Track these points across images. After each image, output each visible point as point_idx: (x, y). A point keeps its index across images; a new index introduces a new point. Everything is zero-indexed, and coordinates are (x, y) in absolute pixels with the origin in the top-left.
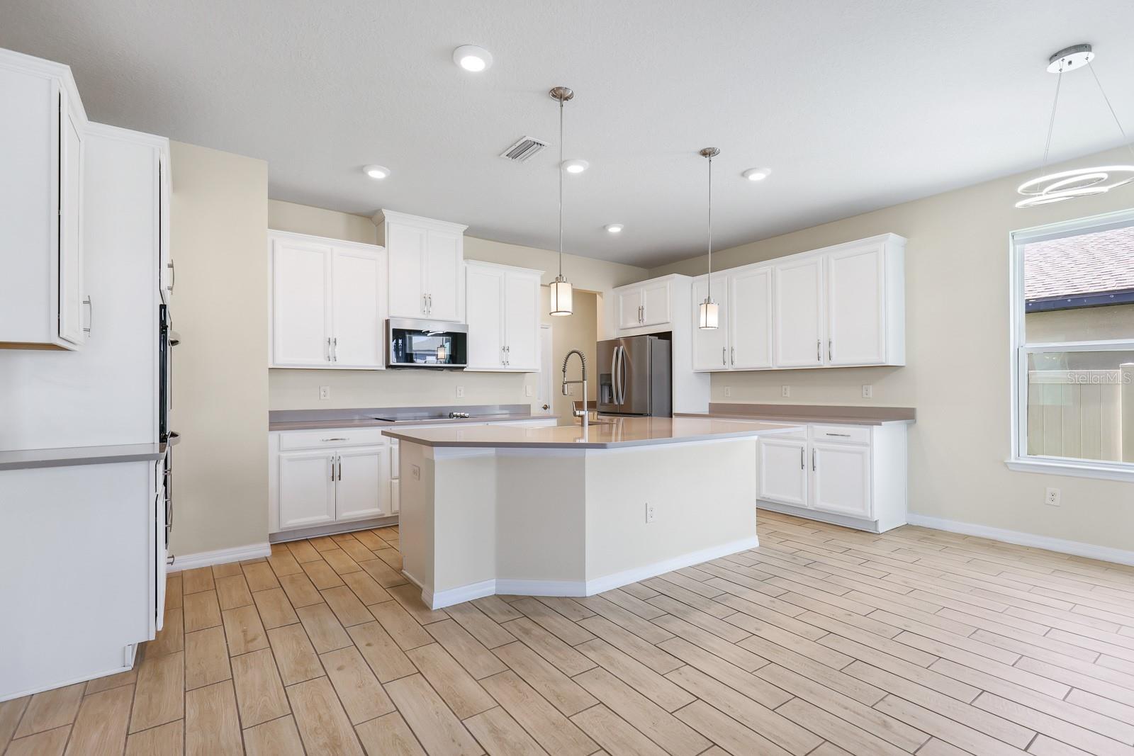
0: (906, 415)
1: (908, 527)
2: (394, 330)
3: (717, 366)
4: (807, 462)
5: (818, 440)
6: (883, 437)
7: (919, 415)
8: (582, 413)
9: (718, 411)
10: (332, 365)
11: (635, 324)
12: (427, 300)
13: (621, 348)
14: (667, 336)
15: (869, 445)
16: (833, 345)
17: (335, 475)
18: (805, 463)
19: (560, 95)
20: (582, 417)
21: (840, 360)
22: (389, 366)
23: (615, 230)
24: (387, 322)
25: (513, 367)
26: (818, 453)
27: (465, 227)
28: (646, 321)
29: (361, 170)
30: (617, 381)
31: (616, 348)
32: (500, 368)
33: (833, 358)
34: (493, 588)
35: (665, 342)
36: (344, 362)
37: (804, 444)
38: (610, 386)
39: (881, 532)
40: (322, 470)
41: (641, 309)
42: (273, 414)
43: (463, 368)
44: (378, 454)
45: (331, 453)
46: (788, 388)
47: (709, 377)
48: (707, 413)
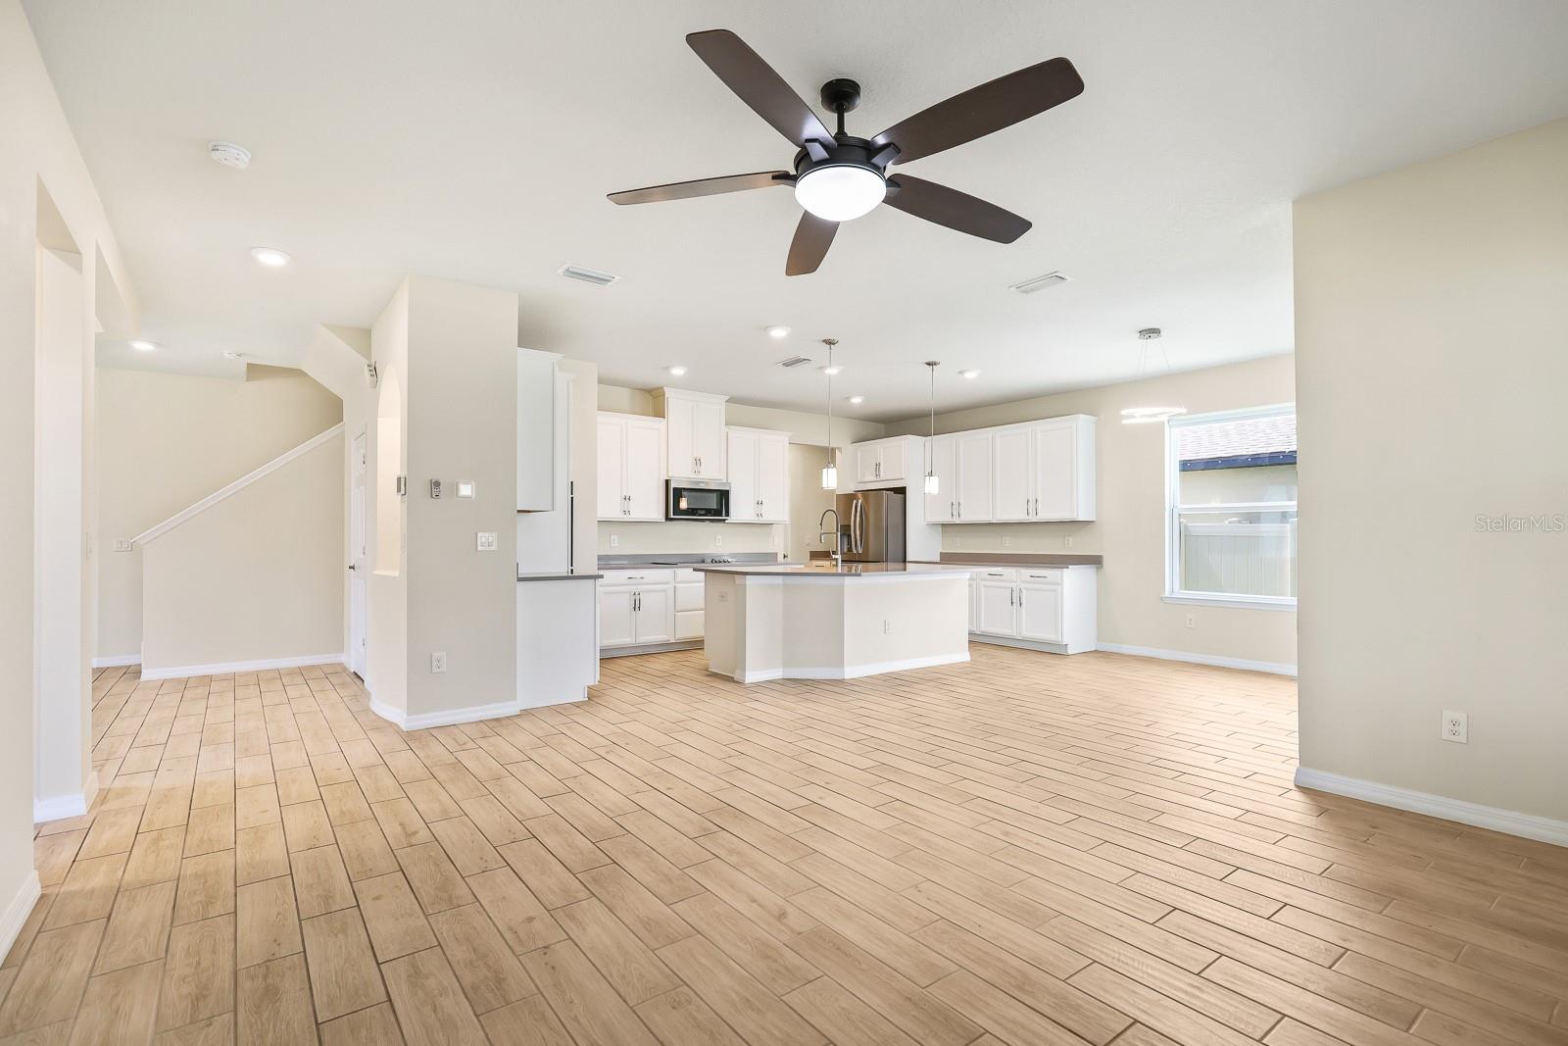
0: (1095, 561)
1: (1097, 653)
2: (674, 489)
3: (948, 519)
4: (1016, 600)
5: (1023, 582)
6: (1072, 578)
7: (1106, 562)
8: (836, 557)
9: (948, 559)
10: (627, 518)
11: (873, 478)
12: (698, 461)
13: (860, 501)
14: (902, 491)
15: (1060, 584)
16: (1039, 502)
17: (637, 606)
18: (1014, 601)
19: (829, 342)
20: (836, 559)
21: (1043, 516)
22: (668, 519)
23: (856, 400)
24: (667, 482)
25: (765, 519)
26: (1024, 591)
27: (727, 398)
28: (883, 476)
29: (667, 368)
30: (856, 532)
31: (855, 502)
32: (754, 519)
33: (1039, 514)
34: (781, 673)
35: (900, 496)
36: (635, 516)
37: (1013, 585)
38: (850, 536)
39: (1070, 653)
40: (627, 602)
41: (878, 465)
42: (600, 558)
43: (725, 520)
44: (665, 591)
45: (633, 589)
46: (1007, 538)
47: (940, 528)
48: (938, 560)
